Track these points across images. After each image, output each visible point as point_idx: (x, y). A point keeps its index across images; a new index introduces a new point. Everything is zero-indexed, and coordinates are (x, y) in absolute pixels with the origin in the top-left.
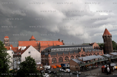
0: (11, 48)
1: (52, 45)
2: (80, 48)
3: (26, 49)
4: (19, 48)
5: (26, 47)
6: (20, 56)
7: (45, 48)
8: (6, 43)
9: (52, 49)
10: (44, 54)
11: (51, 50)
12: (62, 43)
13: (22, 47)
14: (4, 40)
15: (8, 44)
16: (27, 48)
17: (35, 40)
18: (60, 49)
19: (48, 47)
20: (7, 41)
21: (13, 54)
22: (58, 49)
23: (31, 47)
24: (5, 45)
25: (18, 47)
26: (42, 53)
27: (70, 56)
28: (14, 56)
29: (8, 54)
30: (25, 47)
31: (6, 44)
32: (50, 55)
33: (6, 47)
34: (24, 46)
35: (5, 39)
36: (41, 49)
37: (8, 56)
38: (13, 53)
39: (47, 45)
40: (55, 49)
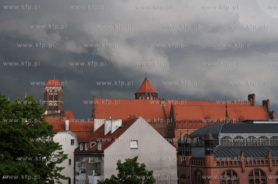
0: (67, 122)
3: (120, 131)
4: (98, 124)
5: (123, 123)
6: (100, 155)
7: (191, 131)
8: (51, 103)
9: (221, 135)
10: (188, 153)
11: (216, 136)
12: (263, 113)
13: (108, 123)
14: (46, 93)
15: (57, 108)
16: (127, 124)
17: (155, 96)
18: (257, 136)
19: (205, 124)
20: (56, 98)
21: (75, 146)
22: (245, 135)
23: (141, 124)
24: (46, 113)
26: (183, 149)
28: (77, 154)
29: (57, 146)
30: (119, 123)
31: (51, 108)
32: (212, 157)
33: (50, 120)
34: (116, 119)
35: (48, 89)
36: (177, 132)
37: (56, 152)
38: (75, 142)
39: (201, 118)
40: (233, 136)
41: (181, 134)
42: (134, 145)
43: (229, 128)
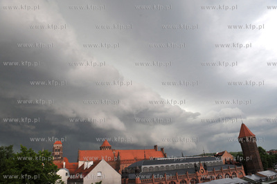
0: (64, 163)
1: (143, 158)
2: (197, 163)
3: (92, 167)
4: (80, 164)
6: (81, 181)
7: (128, 165)
8: (56, 153)
9: (143, 167)
10: (127, 177)
11: (140, 167)
12: (161, 154)
13: (86, 163)
14: (54, 148)
15: (59, 156)
16: (96, 163)
17: (110, 148)
18: (159, 166)
19: (135, 161)
20: (59, 151)
21: (68, 177)
22: (154, 166)
23: (103, 163)
25: (78, 162)
26: (124, 175)
27: (179, 181)
28: (69, 181)
29: (59, 177)
30: (91, 163)
31: (56, 156)
32: (139, 179)
33: (55, 163)
35: (55, 146)
36: (121, 166)
37: (58, 181)
38: (68, 174)
39: (133, 158)
40: (148, 166)
41: (123, 167)
42: (99, 174)
43: (147, 162)
